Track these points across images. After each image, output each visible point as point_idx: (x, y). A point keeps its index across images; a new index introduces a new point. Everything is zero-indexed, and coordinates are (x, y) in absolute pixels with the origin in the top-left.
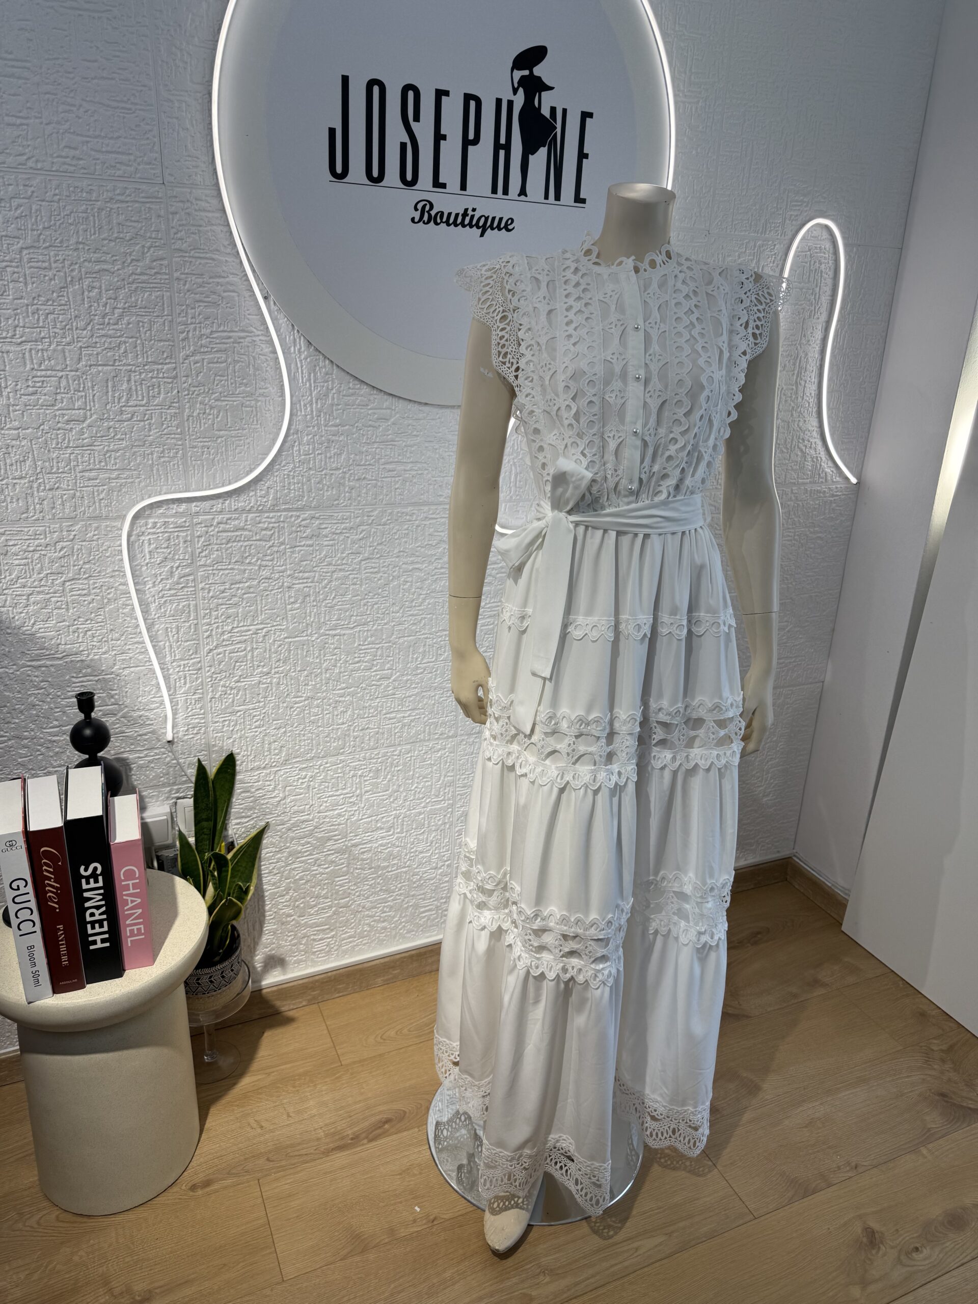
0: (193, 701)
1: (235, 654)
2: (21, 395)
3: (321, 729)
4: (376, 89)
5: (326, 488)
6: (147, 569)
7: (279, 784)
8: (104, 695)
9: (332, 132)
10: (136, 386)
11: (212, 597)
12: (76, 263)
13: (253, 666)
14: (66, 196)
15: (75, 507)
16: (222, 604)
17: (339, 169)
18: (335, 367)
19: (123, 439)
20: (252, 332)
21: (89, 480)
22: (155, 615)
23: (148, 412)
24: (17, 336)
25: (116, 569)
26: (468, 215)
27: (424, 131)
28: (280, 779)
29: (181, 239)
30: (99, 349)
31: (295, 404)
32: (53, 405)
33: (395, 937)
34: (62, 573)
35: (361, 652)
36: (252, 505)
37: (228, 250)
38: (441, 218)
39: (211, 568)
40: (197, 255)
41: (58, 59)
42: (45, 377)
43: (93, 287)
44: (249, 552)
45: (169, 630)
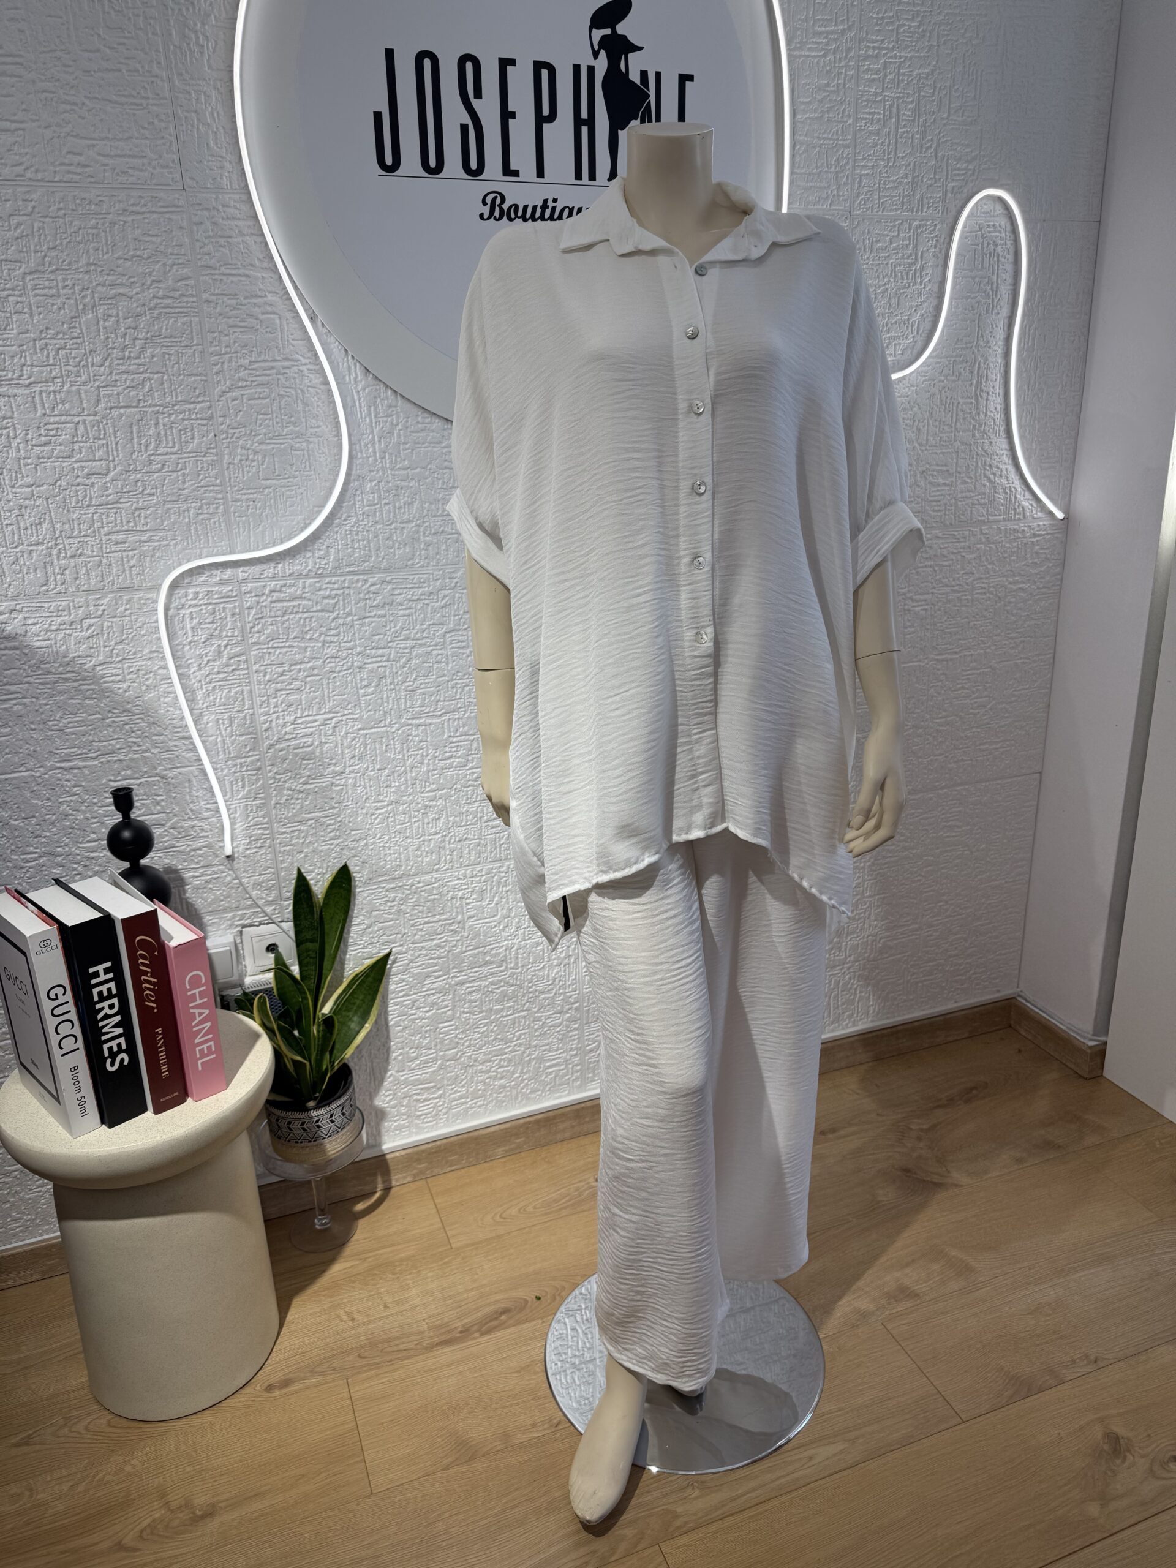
0: (254, 808)
1: (301, 750)
2: (33, 445)
3: (409, 840)
4: (427, 63)
5: (397, 545)
6: (191, 649)
7: (362, 909)
8: (148, 801)
9: (378, 116)
10: (166, 430)
11: (269, 681)
12: (88, 289)
14: (73, 210)
15: (102, 576)
16: (281, 690)
17: (389, 161)
18: (399, 398)
19: (153, 494)
20: (298, 360)
21: (117, 543)
22: (203, 704)
23: (183, 460)
24: (25, 377)
25: (154, 649)
26: (548, 207)
27: (488, 108)
28: (364, 901)
29: (209, 254)
30: (120, 388)
31: (355, 444)
32: (70, 457)
33: (516, 1098)
34: (91, 656)
35: (453, 745)
36: (309, 568)
37: (265, 265)
38: (516, 212)
39: (266, 646)
40: (228, 271)
41: (55, 51)
42: (59, 423)
43: (109, 316)
44: (310, 625)
45: (221, 721)
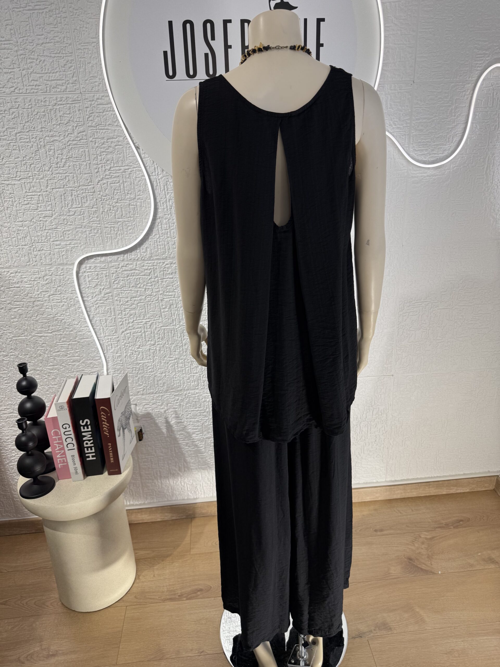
0: (117, 357)
1: (136, 334)
2: (22, 205)
3: (184, 375)
4: (188, 26)
6: (88, 290)
7: (164, 402)
8: (73, 351)
9: (165, 53)
10: (75, 198)
11: (122, 304)
12: (42, 138)
13: (146, 340)
14: (34, 105)
15: (51, 259)
16: (127, 308)
17: (171, 73)
19: (71, 225)
20: (131, 166)
21: (57, 245)
22: (94, 313)
23: (82, 211)
24: (18, 177)
25: (72, 289)
27: (218, 45)
28: (165, 399)
29: (91, 121)
30: (56, 181)
32: (36, 209)
34: (48, 291)
36: (138, 257)
39: (120, 290)
40: (100, 128)
41: (25, 37)
42: (32, 196)
43: (51, 149)
44: (139, 281)
45: (102, 320)
